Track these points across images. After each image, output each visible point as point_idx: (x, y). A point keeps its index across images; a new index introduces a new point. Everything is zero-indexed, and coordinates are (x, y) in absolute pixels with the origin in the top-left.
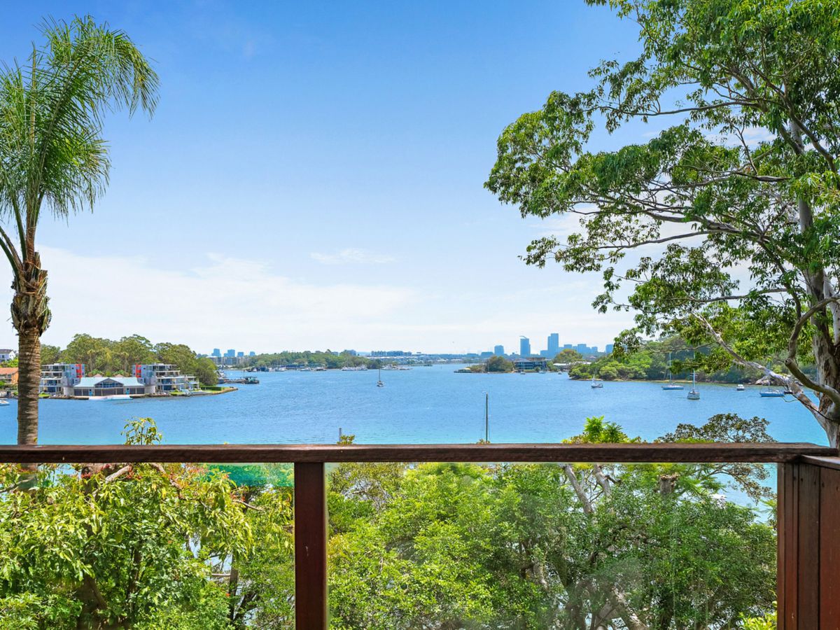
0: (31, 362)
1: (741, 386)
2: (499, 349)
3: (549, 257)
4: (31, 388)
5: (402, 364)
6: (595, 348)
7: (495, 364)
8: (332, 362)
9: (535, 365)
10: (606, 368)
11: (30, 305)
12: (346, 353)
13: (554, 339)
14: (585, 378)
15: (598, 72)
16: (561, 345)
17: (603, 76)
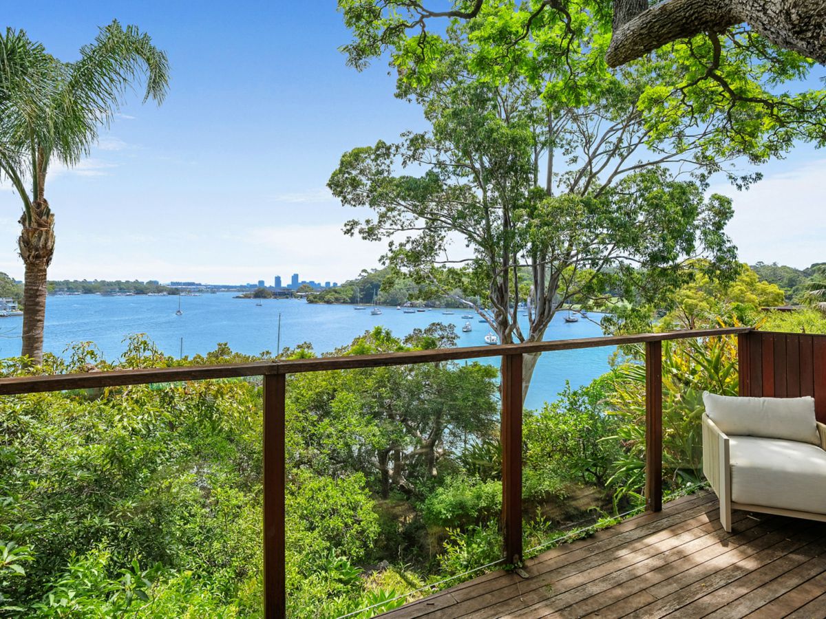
0: (40, 288)
1: (399, 307)
2: (261, 283)
3: (356, 231)
4: (40, 311)
5: (194, 291)
6: (319, 284)
7: (260, 293)
8: (139, 289)
9: (283, 293)
10: (328, 297)
11: (42, 239)
12: (150, 283)
13: (295, 277)
14: (316, 302)
15: (403, 135)
16: (300, 281)
17: (405, 138)
